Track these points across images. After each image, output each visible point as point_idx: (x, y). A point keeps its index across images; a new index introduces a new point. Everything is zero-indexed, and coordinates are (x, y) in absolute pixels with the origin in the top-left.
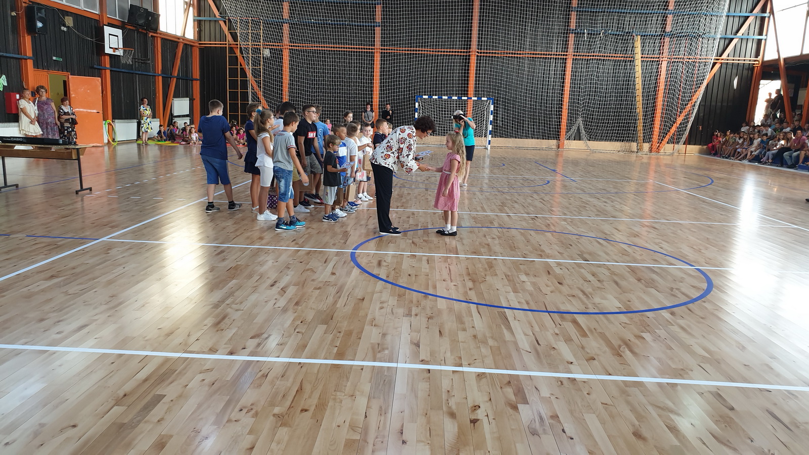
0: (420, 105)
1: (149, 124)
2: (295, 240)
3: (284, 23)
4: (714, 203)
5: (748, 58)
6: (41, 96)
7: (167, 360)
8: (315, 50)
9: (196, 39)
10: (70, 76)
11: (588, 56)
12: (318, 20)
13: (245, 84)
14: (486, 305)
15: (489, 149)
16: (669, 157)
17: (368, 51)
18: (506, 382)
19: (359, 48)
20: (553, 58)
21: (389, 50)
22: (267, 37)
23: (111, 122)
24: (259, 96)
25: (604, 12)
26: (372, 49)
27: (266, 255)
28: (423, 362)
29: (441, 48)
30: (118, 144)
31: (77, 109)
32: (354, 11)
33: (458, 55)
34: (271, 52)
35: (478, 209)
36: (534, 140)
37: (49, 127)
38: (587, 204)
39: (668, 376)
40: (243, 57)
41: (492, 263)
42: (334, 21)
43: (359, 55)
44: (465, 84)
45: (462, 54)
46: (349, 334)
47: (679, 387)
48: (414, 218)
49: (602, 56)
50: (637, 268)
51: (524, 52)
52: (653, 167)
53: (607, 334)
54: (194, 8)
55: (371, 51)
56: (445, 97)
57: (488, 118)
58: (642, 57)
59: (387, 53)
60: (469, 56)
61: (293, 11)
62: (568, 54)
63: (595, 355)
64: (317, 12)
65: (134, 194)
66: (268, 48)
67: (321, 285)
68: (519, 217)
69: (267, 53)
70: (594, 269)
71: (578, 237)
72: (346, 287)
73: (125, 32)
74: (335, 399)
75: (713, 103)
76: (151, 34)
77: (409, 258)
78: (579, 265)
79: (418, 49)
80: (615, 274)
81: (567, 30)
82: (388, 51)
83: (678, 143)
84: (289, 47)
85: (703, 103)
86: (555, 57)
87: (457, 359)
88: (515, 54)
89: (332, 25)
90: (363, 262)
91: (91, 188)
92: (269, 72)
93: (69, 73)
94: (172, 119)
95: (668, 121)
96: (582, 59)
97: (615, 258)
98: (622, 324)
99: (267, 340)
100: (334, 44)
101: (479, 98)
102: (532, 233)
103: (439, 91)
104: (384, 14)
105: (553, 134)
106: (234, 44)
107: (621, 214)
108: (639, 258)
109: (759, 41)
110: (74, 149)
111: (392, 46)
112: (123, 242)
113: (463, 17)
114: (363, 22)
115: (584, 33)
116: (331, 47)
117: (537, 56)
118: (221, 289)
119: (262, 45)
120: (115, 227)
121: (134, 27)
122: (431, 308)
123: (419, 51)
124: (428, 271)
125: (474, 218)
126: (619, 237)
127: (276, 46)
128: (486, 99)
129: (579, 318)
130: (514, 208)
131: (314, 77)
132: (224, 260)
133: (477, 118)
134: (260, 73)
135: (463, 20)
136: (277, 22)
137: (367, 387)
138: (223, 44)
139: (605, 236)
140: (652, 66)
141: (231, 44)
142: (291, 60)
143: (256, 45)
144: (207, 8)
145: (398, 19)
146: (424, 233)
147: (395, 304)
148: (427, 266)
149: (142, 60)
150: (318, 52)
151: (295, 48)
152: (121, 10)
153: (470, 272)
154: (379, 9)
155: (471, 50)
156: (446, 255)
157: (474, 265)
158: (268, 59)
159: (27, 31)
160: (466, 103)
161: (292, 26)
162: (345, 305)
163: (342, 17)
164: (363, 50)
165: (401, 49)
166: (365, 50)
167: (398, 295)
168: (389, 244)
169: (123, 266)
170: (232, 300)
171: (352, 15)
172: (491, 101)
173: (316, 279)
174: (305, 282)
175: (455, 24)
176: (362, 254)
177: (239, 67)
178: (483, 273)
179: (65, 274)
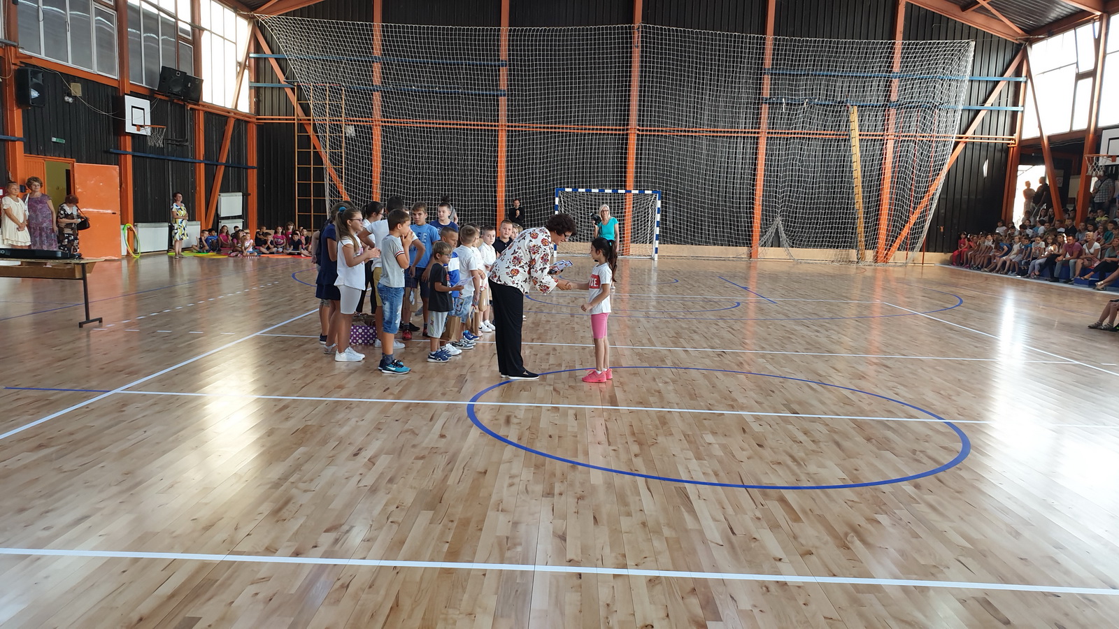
0: (561, 201)
1: (184, 229)
2: (388, 388)
3: (374, 91)
4: (966, 331)
5: (1000, 136)
6: (33, 192)
7: (204, 565)
8: (417, 127)
9: (253, 112)
10: (75, 164)
11: (788, 133)
12: (421, 87)
13: (320, 173)
14: (659, 478)
15: (656, 259)
16: (900, 269)
17: (490, 128)
18: (688, 589)
19: (478, 125)
20: (741, 137)
21: (519, 127)
22: (351, 109)
23: (132, 227)
24: (340, 190)
25: (808, 75)
26: (495, 126)
27: (348, 411)
28: (571, 562)
29: (589, 125)
30: (141, 257)
31: (85, 209)
32: (470, 75)
33: (612, 134)
34: (356, 130)
35: (643, 342)
36: (716, 246)
37: (43, 233)
38: (793, 334)
39: (915, 576)
40: (318, 136)
41: (665, 418)
42: (443, 88)
43: (477, 134)
44: (621, 172)
45: (618, 132)
46: (465, 523)
47: (932, 592)
48: (556, 355)
49: (807, 134)
50: (865, 422)
51: (701, 129)
52: (880, 283)
53: (829, 517)
54: (250, 70)
55: (493, 128)
56: (595, 191)
57: (653, 218)
58: (860, 135)
59: (515, 131)
60: (627, 134)
61: (387, 74)
62: (760, 131)
63: (813, 547)
64: (419, 76)
65: (162, 326)
66: (352, 125)
67: (425, 453)
68: (700, 352)
69: (350, 131)
70: (807, 425)
71: (781, 380)
72: (461, 456)
73: (155, 103)
74: (445, 620)
75: (957, 196)
76: (190, 106)
77: (550, 412)
78: (785, 419)
79: (557, 126)
80: (835, 432)
81: (759, 99)
82: (517, 129)
83: (912, 249)
84: (381, 124)
85: (944, 196)
86: (743, 135)
87: (619, 557)
88: (688, 131)
89: (440, 93)
90: (484, 418)
91: (101, 318)
92: (353, 157)
93: (74, 160)
94: (218, 223)
95: (898, 220)
96: (780, 138)
97: (835, 408)
98: (847, 502)
99: (348, 534)
100: (443, 119)
101: (642, 191)
102: (719, 374)
103: (586, 182)
104: (511, 79)
105: (743, 239)
106: (305, 120)
107: (838, 347)
108: (867, 408)
109: (1014, 114)
110: (77, 264)
111: (522, 121)
112: (145, 395)
113: (618, 82)
114: (482, 89)
115: (781, 104)
116: (440, 124)
117: (719, 134)
118: (284, 461)
119: (343, 121)
120: (133, 373)
121: (166, 96)
122: (582, 484)
123: (559, 128)
124: (576, 430)
125: (639, 354)
126: (837, 379)
127: (363, 121)
128: (650, 192)
129: (790, 496)
130: (693, 340)
131: (416, 164)
132: (287, 419)
133: (639, 218)
134: (342, 158)
135: (618, 87)
136: (364, 90)
137: (491, 602)
138: (290, 120)
139: (820, 378)
140: (874, 146)
141: (301, 120)
142: (384, 141)
143: (336, 121)
144: (268, 70)
145: (529, 86)
146: (570, 376)
147: (531, 477)
148: (575, 423)
149: (176, 141)
150: (422, 130)
151: (390, 125)
152: (150, 74)
153: (635, 432)
154: (504, 72)
155: (629, 127)
156: (601, 407)
157: (641, 421)
158: (352, 138)
159: (17, 102)
160: (624, 197)
161: (385, 95)
162: (459, 482)
163: (454, 83)
164: (483, 127)
165: (535, 125)
166: (486, 128)
167: (534, 465)
168: (521, 392)
169: (143, 430)
170: (299, 475)
171: (467, 80)
172: (658, 195)
173: (418, 445)
174: (402, 449)
175: (607, 92)
176: (483, 407)
177: (312, 150)
178: (653, 432)
179: (59, 442)
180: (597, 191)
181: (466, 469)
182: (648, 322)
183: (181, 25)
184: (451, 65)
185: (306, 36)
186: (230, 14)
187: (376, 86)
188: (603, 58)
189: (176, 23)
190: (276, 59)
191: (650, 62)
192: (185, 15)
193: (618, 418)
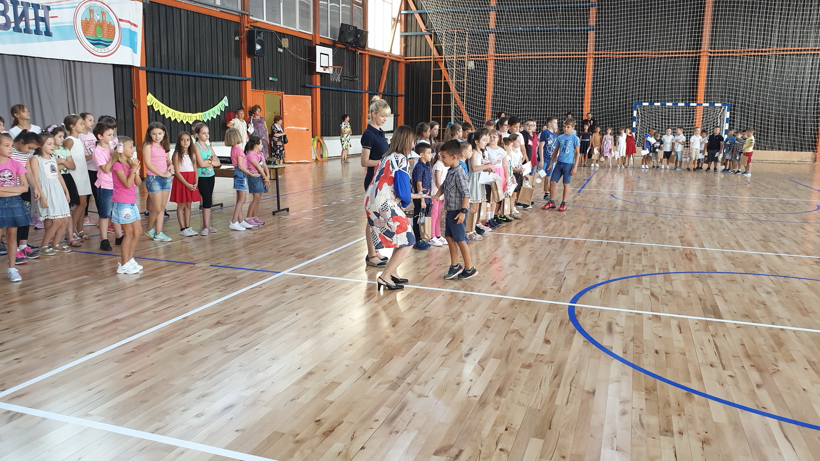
0: (638, 113)
2: (495, 283)
3: (493, 33)
8: (522, 59)
9: (403, 55)
12: (526, 27)
13: (448, 98)
14: (794, 422)
17: (580, 56)
19: (570, 55)
21: (604, 54)
22: (472, 48)
23: (320, 139)
24: (462, 110)
26: (584, 55)
29: (666, 50)
30: (325, 160)
31: (289, 127)
32: (566, 15)
33: (685, 57)
34: (475, 64)
35: (732, 244)
40: (447, 70)
42: (543, 27)
43: (570, 62)
44: (693, 88)
45: (691, 55)
48: (647, 255)
51: (771, 49)
54: (401, 23)
59: (601, 58)
60: (699, 57)
61: (500, 19)
64: (525, 19)
65: (329, 216)
66: (472, 60)
67: (531, 360)
68: (795, 258)
69: (471, 65)
72: (567, 368)
73: (336, 50)
76: (359, 52)
77: (651, 321)
79: (637, 52)
82: (603, 56)
84: (494, 58)
88: (758, 52)
89: (541, 31)
90: (586, 322)
91: (289, 208)
92: (473, 85)
93: (283, 93)
100: (542, 51)
101: (712, 104)
103: (661, 97)
104: (599, 16)
105: (808, 145)
106: (438, 58)
111: (607, 50)
112: (304, 278)
113: (693, 13)
114: (575, 26)
116: (539, 55)
117: (789, 53)
119: (466, 57)
120: (301, 256)
121: (343, 45)
122: (704, 421)
123: (639, 54)
124: (683, 345)
125: (730, 258)
127: (481, 57)
128: (720, 105)
130: (783, 244)
131: (520, 88)
132: (410, 308)
134: (464, 86)
135: (693, 17)
136: (482, 33)
138: (428, 59)
141: (435, 58)
142: (496, 71)
143: (461, 58)
144: (414, 23)
146: (666, 280)
147: (643, 406)
148: (680, 336)
149: (350, 77)
150: (524, 61)
151: (500, 58)
152: (333, 30)
153: (750, 353)
154: (593, 11)
155: (702, 50)
156: (704, 319)
157: (752, 340)
158: (472, 71)
159: (247, 53)
160: (695, 110)
161: (498, 36)
162: (567, 402)
163: (552, 23)
164: (574, 56)
165: (618, 53)
166: (577, 57)
167: (646, 389)
168: (619, 295)
169: (296, 312)
170: (415, 376)
171: (563, 19)
172: (727, 107)
173: (524, 349)
174: (509, 353)
175: (682, 21)
176: (584, 310)
177: (443, 81)
178: (770, 355)
179: (232, 321)
180: (670, 104)
181: (574, 385)
182: (732, 223)
187: (492, 29)
190: (419, 14)
193: (726, 334)
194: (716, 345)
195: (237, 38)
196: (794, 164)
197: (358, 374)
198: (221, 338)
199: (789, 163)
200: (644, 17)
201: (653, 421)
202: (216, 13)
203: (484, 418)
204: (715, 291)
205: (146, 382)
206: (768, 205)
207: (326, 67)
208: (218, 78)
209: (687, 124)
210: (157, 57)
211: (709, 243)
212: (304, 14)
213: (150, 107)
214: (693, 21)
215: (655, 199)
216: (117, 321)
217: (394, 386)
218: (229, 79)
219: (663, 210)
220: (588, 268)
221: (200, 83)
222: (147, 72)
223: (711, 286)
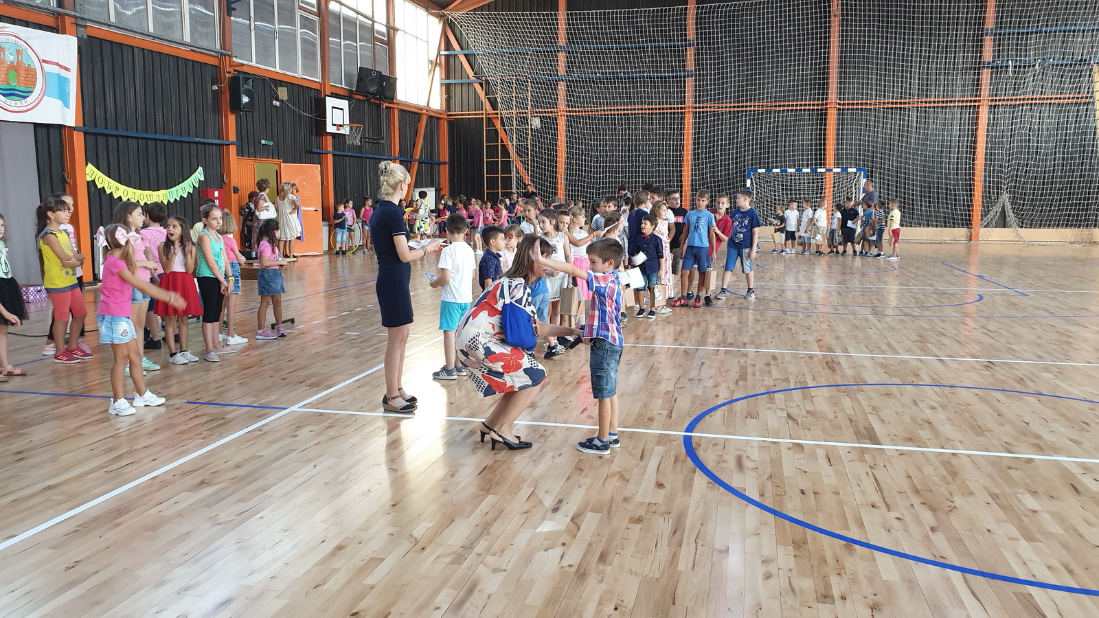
0: (752, 183)
2: (585, 409)
3: (563, 81)
8: (601, 115)
9: (444, 109)
11: (1016, 100)
12: (606, 73)
13: (507, 166)
14: (981, 574)
17: (676, 111)
19: (663, 109)
20: (958, 106)
21: (707, 107)
22: (536, 100)
25: (1041, 32)
26: (681, 108)
32: (656, 57)
33: (809, 110)
34: (541, 121)
40: (505, 130)
41: (951, 464)
42: (628, 72)
43: (664, 118)
44: (820, 150)
45: (816, 107)
48: (778, 366)
51: (911, 100)
54: (440, 67)
55: (679, 111)
56: (791, 171)
59: (703, 112)
60: (826, 109)
61: (572, 63)
62: (981, 98)
64: (604, 62)
65: (352, 328)
66: (538, 117)
67: (641, 512)
68: (960, 363)
69: (536, 123)
71: (1089, 404)
72: (689, 520)
73: (353, 103)
76: (386, 105)
77: (792, 451)
79: (748, 104)
81: (980, 63)
82: (705, 110)
84: (566, 114)
86: (960, 104)
88: (896, 103)
89: (625, 78)
90: (708, 459)
91: (294, 319)
92: (539, 148)
93: (281, 161)
96: (1006, 105)
100: (627, 105)
101: (845, 170)
102: (998, 395)
103: (781, 162)
104: (699, 58)
105: (962, 220)
106: (492, 114)
111: (711, 102)
113: (816, 55)
114: (669, 71)
115: (1007, 67)
116: (624, 110)
117: (932, 105)
119: (529, 112)
120: (316, 384)
121: (363, 96)
123: (750, 106)
124: (834, 482)
125: (881, 365)
127: (548, 112)
128: (854, 170)
130: (944, 345)
134: (528, 150)
135: (816, 59)
136: (549, 81)
138: (479, 114)
141: (489, 114)
142: (569, 130)
143: (523, 113)
144: (458, 67)
145: (719, 64)
146: (805, 397)
147: (793, 565)
148: (830, 470)
149: (373, 139)
150: (606, 117)
151: (574, 114)
152: (348, 76)
153: (919, 488)
154: (691, 52)
155: (829, 101)
156: (858, 445)
157: (920, 469)
158: (537, 130)
159: (230, 108)
160: (824, 177)
161: (570, 84)
162: (694, 566)
163: (639, 67)
164: (669, 111)
165: (724, 105)
166: (672, 111)
167: (794, 542)
168: (747, 419)
169: (314, 463)
170: (487, 543)
171: (653, 62)
172: (862, 173)
173: (631, 497)
174: (611, 504)
175: (803, 65)
176: (703, 440)
177: (499, 144)
178: (943, 489)
179: (222, 479)
180: (793, 170)
181: (700, 543)
182: (879, 321)
183: (377, 27)
184: (636, 48)
185: (493, 29)
186: (421, 13)
187: (561, 76)
188: (799, 30)
189: (373, 24)
190: (465, 55)
191: (851, 31)
192: (381, 17)
193: (886, 464)
194: (876, 479)
195: (215, 87)
196: (946, 243)
197: (406, 545)
198: (208, 503)
199: (941, 243)
200: (755, 59)
201: (807, 584)
202: (185, 53)
203: (584, 595)
204: (868, 409)
205: (98, 575)
206: (921, 296)
207: (340, 126)
208: (189, 142)
209: (815, 196)
210: (100, 113)
211: (855, 348)
212: (308, 55)
213: (91, 184)
214: (816, 64)
215: (780, 292)
216: (51, 487)
217: (458, 559)
218: (205, 144)
219: (792, 306)
220: (705, 385)
221: (163, 149)
222: (85, 133)
223: (862, 402)
